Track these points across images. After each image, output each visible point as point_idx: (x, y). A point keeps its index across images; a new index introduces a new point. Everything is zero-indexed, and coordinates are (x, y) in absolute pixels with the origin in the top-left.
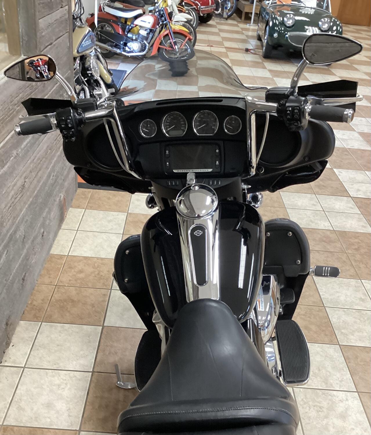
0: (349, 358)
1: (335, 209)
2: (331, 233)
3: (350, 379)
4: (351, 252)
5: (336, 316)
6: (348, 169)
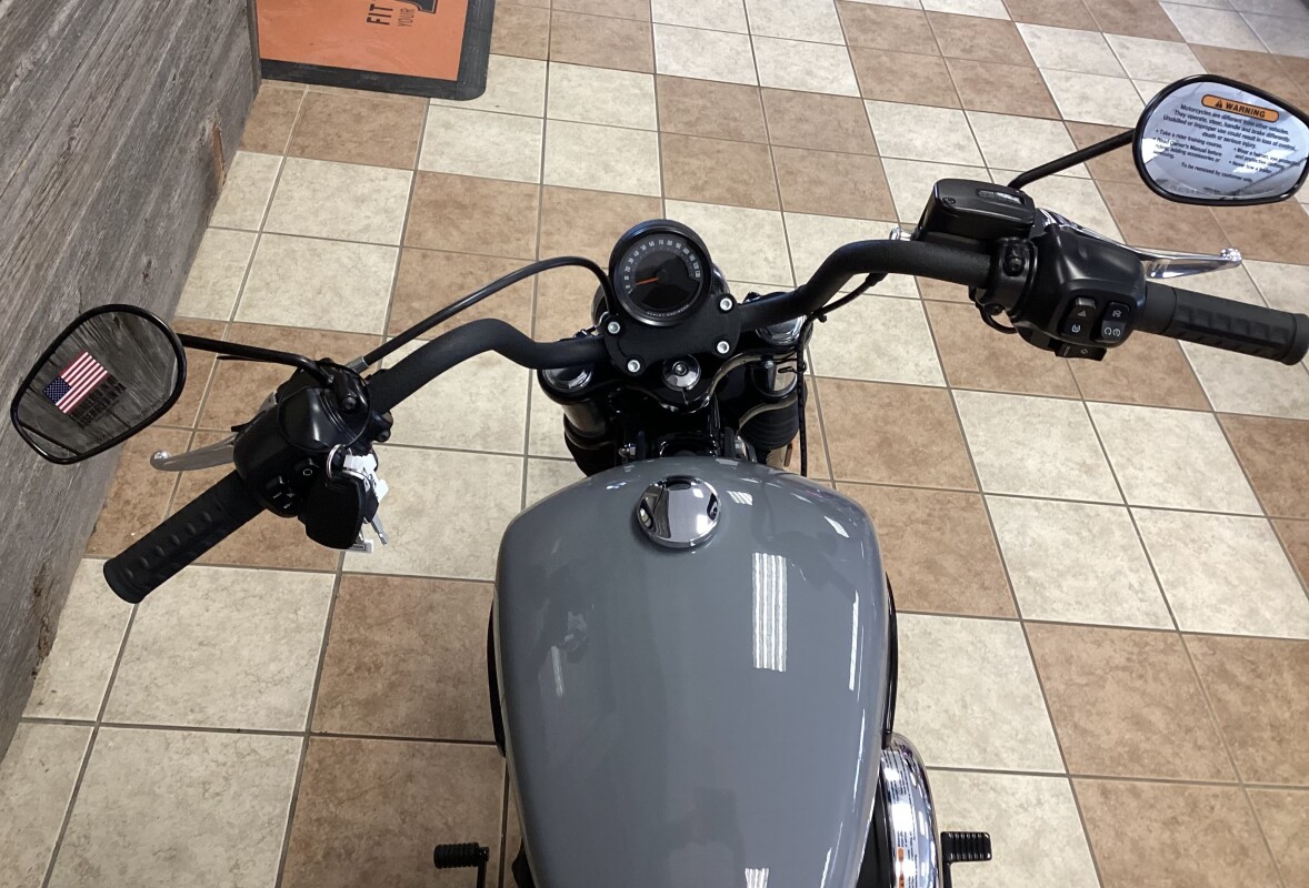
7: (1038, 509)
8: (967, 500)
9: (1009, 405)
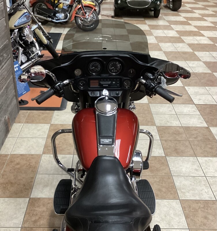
0: (185, 208)
1: (183, 113)
2: (180, 128)
3: (184, 221)
4: (192, 140)
5: (179, 181)
6: (194, 86)
7: (184, 178)
8: (168, 177)
9: (179, 159)
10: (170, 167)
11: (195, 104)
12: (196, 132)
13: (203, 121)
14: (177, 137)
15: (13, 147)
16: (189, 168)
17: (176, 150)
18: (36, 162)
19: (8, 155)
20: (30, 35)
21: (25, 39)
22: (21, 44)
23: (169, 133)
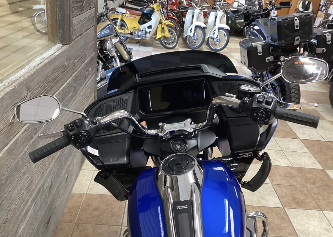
1: (290, 149)
2: (291, 169)
4: (310, 186)
10: (294, 225)
11: (299, 139)
12: (311, 175)
13: (316, 161)
14: (291, 181)
15: (90, 184)
16: (317, 226)
17: (294, 199)
18: (119, 208)
19: (84, 194)
20: (112, 49)
21: (106, 52)
22: (101, 58)
23: (280, 175)
